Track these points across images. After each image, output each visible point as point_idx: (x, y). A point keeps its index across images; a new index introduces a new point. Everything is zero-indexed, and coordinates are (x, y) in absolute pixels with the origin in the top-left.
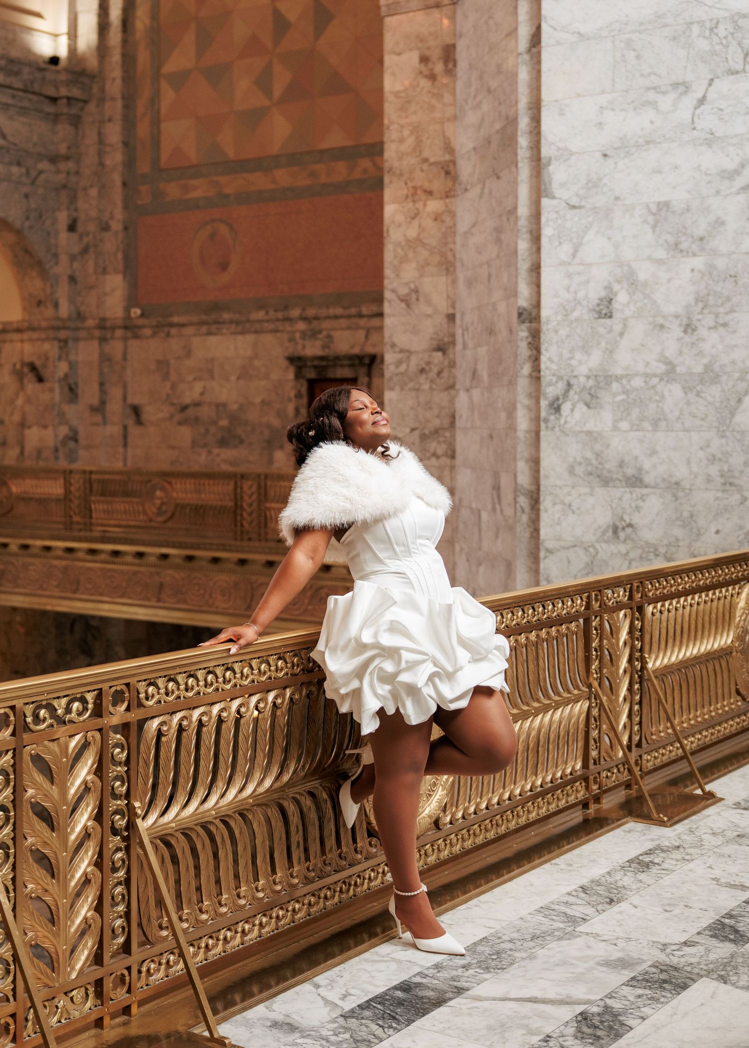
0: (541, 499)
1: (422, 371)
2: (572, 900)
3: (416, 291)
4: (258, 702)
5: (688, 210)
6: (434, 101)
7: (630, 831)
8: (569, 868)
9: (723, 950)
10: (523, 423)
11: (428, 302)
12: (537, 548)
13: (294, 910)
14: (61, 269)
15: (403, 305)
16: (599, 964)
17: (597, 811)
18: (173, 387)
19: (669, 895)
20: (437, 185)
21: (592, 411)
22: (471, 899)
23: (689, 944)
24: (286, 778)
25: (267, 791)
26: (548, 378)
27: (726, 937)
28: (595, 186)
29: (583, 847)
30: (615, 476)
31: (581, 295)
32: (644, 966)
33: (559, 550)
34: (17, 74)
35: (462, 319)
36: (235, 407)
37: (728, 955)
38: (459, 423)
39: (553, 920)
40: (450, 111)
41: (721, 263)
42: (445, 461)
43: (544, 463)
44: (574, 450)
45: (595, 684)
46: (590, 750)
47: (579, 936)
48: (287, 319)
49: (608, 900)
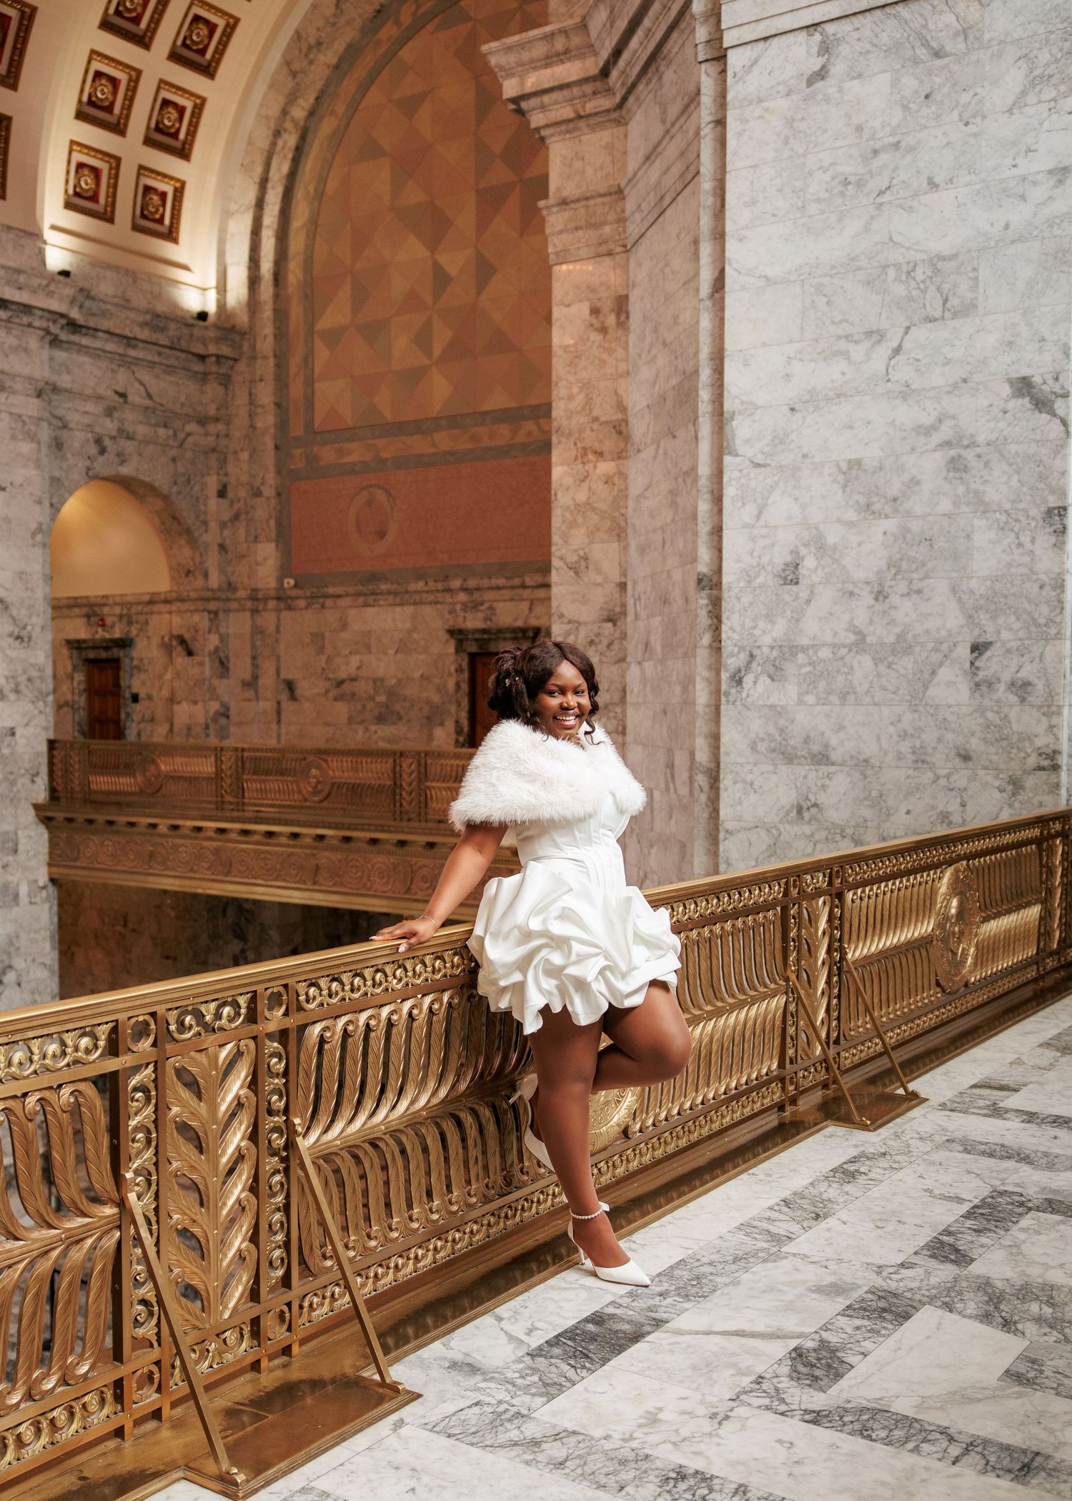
0: (721, 777)
1: (592, 643)
2: (774, 1215)
3: (586, 559)
4: (432, 1003)
5: (881, 469)
6: (605, 356)
7: (831, 1136)
8: (768, 1178)
9: (944, 1273)
10: (702, 696)
11: (599, 571)
12: (718, 830)
13: (472, 1232)
14: (210, 538)
15: (572, 573)
16: (810, 1290)
17: (794, 1114)
18: (329, 660)
19: (879, 1209)
20: (608, 446)
21: (776, 684)
22: (664, 1215)
23: (905, 1265)
24: (463, 1086)
25: (443, 1101)
26: (730, 649)
27: (946, 1257)
28: (782, 443)
29: (781, 1154)
31: (765, 560)
32: (860, 1292)
33: (739, 831)
35: (634, 589)
36: (393, 681)
37: (950, 1279)
38: (630, 698)
40: (622, 367)
41: (915, 526)
43: (725, 739)
44: (757, 725)
45: (793, 977)
46: (787, 1048)
47: (785, 1258)
48: (447, 590)
49: (813, 1215)
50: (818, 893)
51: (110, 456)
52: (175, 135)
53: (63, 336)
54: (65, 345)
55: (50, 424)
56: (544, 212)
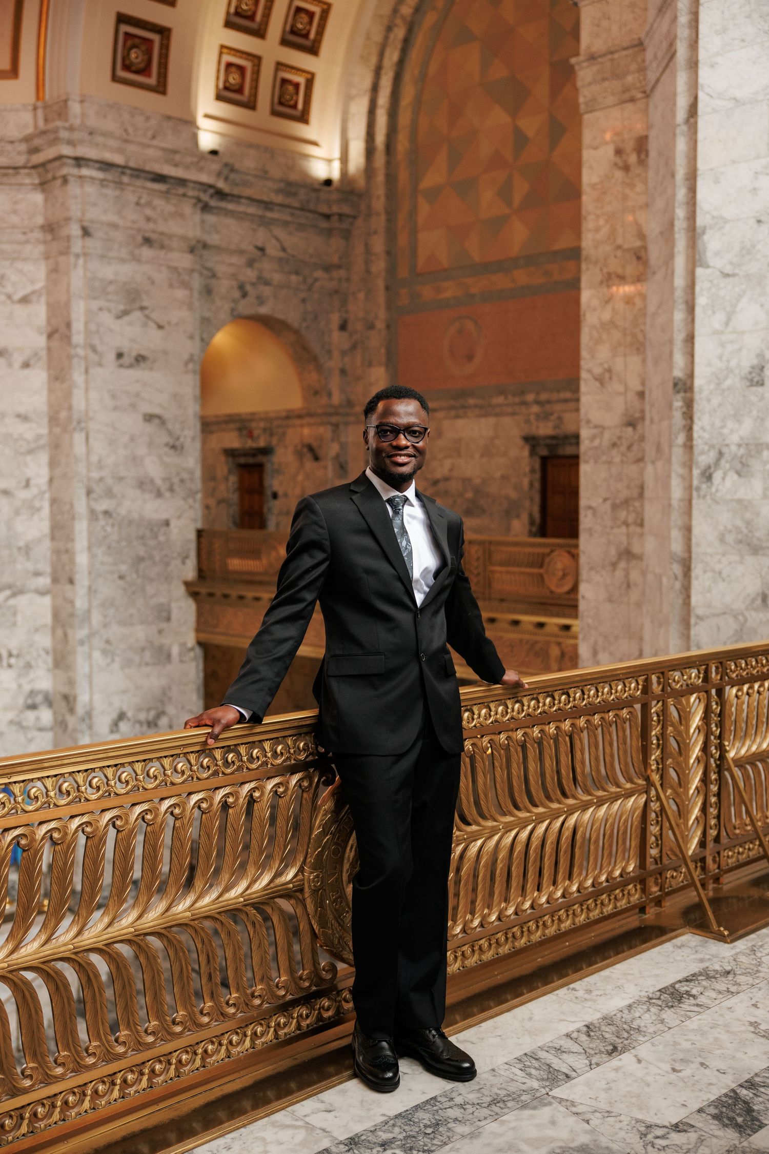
0: (693, 566)
1: (614, 445)
2: (568, 1044)
3: (609, 370)
6: (627, 191)
7: (682, 946)
8: (586, 996)
9: (721, 1141)
10: (677, 492)
11: (621, 381)
12: (689, 615)
14: (333, 364)
15: (597, 384)
17: (658, 915)
19: (686, 1045)
20: (631, 269)
21: (743, 480)
23: (681, 1127)
26: (701, 447)
27: (731, 1119)
28: (750, 253)
29: (618, 966)
30: (764, 545)
31: (733, 363)
33: (708, 617)
34: (294, 194)
35: (651, 397)
36: (477, 481)
38: (648, 494)
39: (530, 1075)
40: (642, 199)
42: (633, 529)
43: (696, 531)
44: (725, 518)
47: (550, 1104)
48: (524, 403)
49: (611, 1047)
50: (691, 689)
51: (251, 299)
52: (306, 36)
53: (213, 203)
54: (215, 211)
55: (201, 274)
56: (577, 68)
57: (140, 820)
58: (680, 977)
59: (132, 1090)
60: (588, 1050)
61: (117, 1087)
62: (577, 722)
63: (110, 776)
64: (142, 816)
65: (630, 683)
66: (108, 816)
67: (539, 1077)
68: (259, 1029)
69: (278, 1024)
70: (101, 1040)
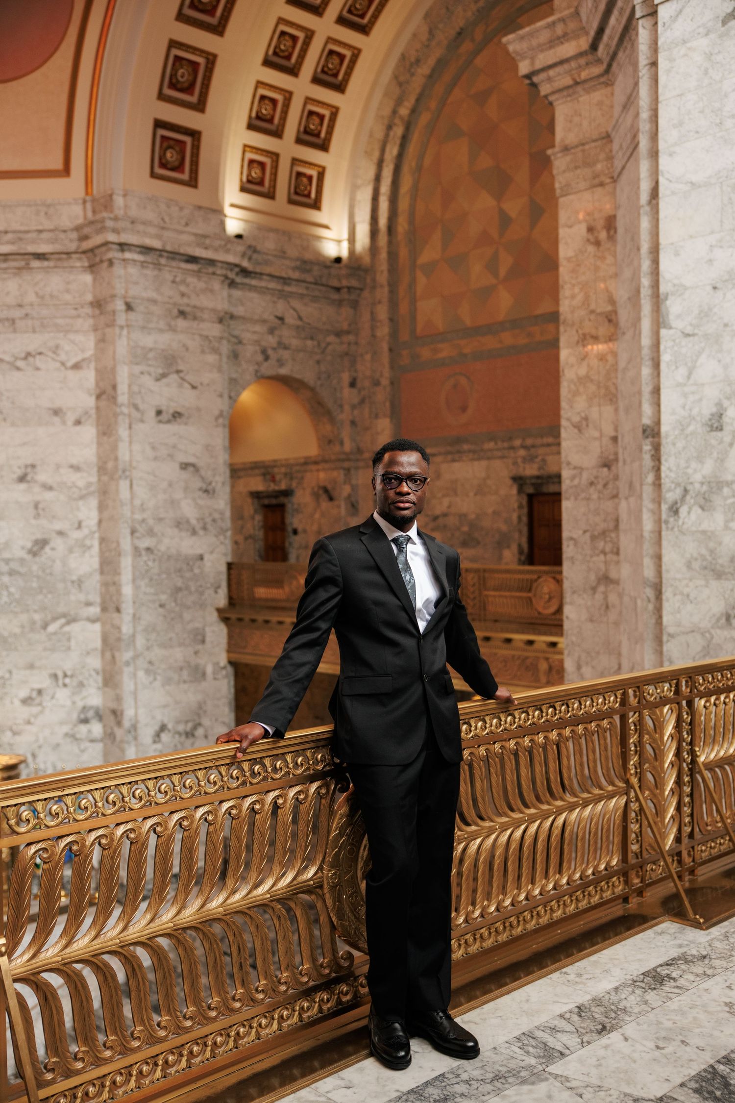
0: (663, 591)
1: (592, 484)
3: (587, 419)
4: (183, 818)
6: (599, 263)
7: (662, 933)
8: (577, 979)
10: (648, 525)
11: (597, 427)
12: (662, 633)
14: (346, 416)
15: (577, 430)
17: (640, 904)
21: (707, 513)
26: (668, 485)
28: (707, 315)
29: (606, 951)
30: (726, 570)
31: (695, 412)
33: (677, 635)
35: (623, 440)
36: (473, 516)
38: (622, 526)
39: (528, 1052)
40: (612, 269)
42: (609, 557)
43: (664, 559)
44: (691, 547)
46: (629, 843)
48: (512, 448)
49: (600, 1027)
50: (664, 701)
51: (272, 361)
52: (318, 135)
53: (238, 279)
54: (240, 286)
55: (229, 341)
56: (553, 158)
57: (178, 826)
58: (661, 961)
59: (172, 1070)
60: (580, 1030)
61: (160, 1068)
62: (563, 732)
63: (151, 788)
64: (179, 823)
65: (610, 697)
66: (150, 823)
67: (536, 1054)
68: (285, 1013)
69: (302, 1008)
70: (144, 1025)
